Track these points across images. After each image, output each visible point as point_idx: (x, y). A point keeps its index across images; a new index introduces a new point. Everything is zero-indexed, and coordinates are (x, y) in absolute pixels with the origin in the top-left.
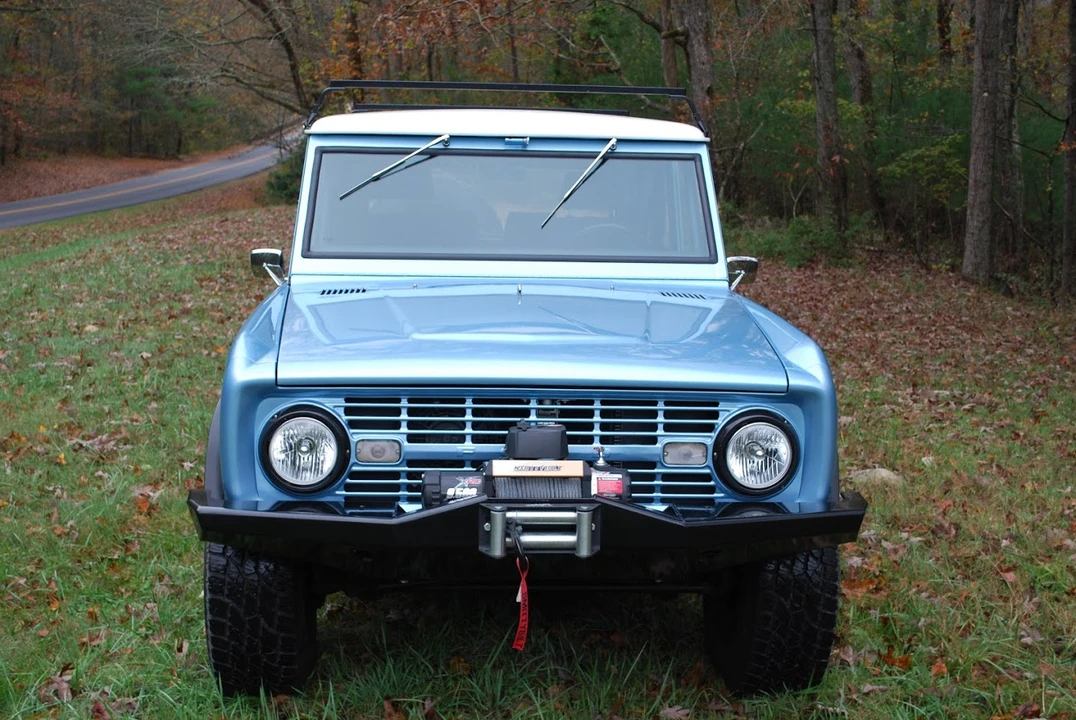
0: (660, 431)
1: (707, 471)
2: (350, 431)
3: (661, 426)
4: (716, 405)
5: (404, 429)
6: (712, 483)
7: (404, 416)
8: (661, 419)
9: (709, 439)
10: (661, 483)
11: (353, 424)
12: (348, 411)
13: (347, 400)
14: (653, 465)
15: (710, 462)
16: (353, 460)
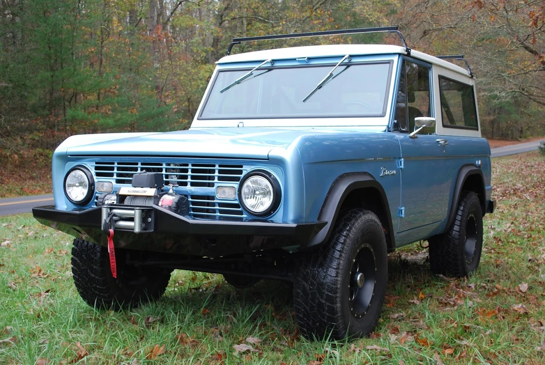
0: (216, 180)
1: (237, 202)
2: (95, 177)
3: (216, 178)
4: (242, 167)
5: (115, 177)
6: (240, 209)
7: (115, 171)
8: (217, 174)
9: (236, 185)
10: (218, 208)
11: (98, 174)
12: (96, 168)
13: (96, 163)
14: (213, 198)
15: (237, 198)
16: (96, 191)
